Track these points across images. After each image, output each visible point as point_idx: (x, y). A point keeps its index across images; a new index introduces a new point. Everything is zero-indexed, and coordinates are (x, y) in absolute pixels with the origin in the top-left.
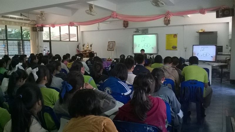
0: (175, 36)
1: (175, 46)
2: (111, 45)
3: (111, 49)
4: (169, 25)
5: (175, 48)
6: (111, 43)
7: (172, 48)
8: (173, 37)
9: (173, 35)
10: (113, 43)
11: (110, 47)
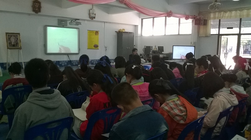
0: (97, 33)
1: (97, 45)
2: (13, 40)
3: (14, 46)
5: (96, 46)
6: (11, 36)
7: (93, 47)
8: (94, 34)
9: (95, 32)
10: (16, 35)
11: (13, 43)
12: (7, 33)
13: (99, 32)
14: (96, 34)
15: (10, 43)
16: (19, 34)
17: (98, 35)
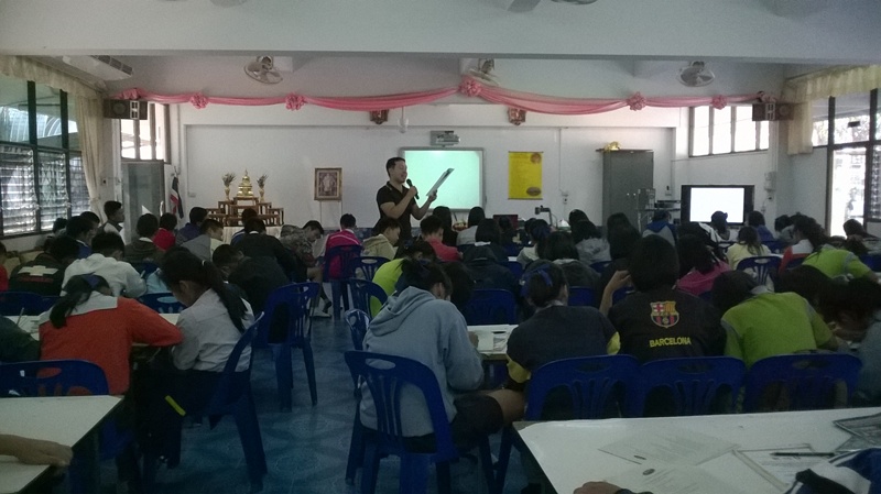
0: (536, 157)
1: (537, 188)
2: (327, 182)
3: (328, 193)
4: (522, 124)
5: (534, 192)
6: (325, 175)
7: (526, 192)
8: (529, 160)
9: (529, 155)
10: (335, 173)
11: (326, 189)
12: (317, 170)
13: (542, 155)
14: (533, 161)
15: (322, 189)
16: (340, 169)
17: (539, 161)
